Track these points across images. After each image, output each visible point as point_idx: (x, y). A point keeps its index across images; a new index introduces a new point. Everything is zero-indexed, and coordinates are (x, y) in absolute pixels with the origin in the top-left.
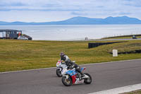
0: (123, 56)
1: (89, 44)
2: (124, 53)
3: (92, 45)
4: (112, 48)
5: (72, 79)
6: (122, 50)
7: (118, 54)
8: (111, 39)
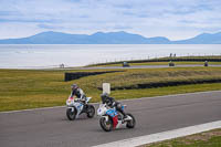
0: (118, 92)
1: (66, 74)
2: (121, 89)
3: (71, 76)
4: (102, 81)
5: (113, 121)
6: (118, 84)
7: (112, 89)
8: (101, 67)
